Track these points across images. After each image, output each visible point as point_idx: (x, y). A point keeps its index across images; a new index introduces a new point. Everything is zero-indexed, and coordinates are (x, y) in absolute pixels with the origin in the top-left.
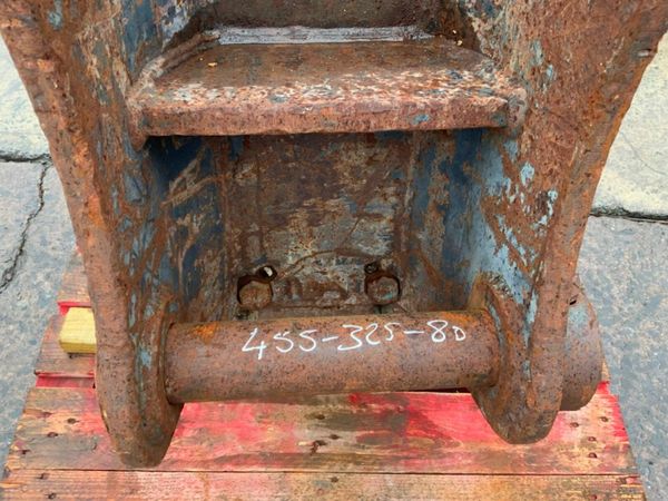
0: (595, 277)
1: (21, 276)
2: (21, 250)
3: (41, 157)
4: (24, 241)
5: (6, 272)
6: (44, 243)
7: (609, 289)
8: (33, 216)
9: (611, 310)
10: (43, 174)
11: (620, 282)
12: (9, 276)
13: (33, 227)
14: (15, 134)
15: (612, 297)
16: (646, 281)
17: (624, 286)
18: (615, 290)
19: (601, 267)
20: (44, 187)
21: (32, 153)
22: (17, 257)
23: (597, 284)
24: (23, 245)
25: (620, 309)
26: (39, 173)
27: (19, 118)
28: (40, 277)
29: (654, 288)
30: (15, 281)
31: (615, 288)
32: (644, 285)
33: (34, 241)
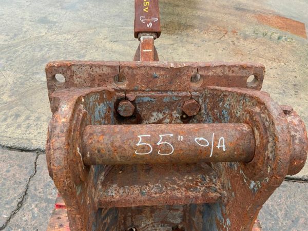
0: (271, 208)
1: (25, 205)
2: (26, 193)
3: (36, 150)
4: (27, 188)
5: (19, 203)
6: (36, 190)
7: (277, 213)
8: (32, 177)
9: (278, 224)
10: (37, 158)
11: (281, 211)
12: (20, 205)
13: (31, 182)
14: (26, 139)
15: (278, 218)
16: (293, 210)
17: (283, 212)
18: (279, 214)
19: (273, 203)
20: (37, 164)
21: (32, 148)
22: (24, 196)
23: (271, 211)
24: (26, 191)
25: (282, 223)
26: (35, 157)
27: (28, 132)
28: (33, 206)
29: (296, 213)
30: (23, 207)
31: (279, 213)
32: (292, 212)
33: (31, 188)
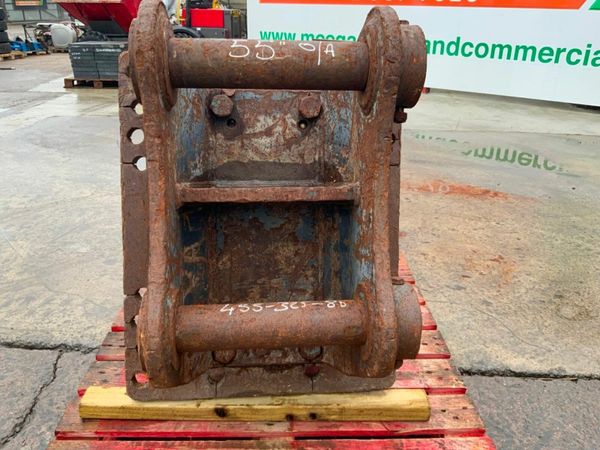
0: (496, 418)
1: (28, 428)
2: (31, 411)
3: (59, 346)
4: (35, 403)
5: (16, 426)
6: (51, 403)
7: (509, 426)
8: (46, 385)
9: (514, 442)
10: (59, 357)
11: (516, 422)
12: (18, 429)
13: (44, 393)
14: (42, 331)
15: (513, 432)
16: (539, 420)
17: (521, 424)
18: (514, 427)
19: (500, 411)
20: (58, 365)
21: (52, 343)
22: (27, 415)
23: (498, 423)
25: (521, 441)
26: (56, 356)
27: (47, 321)
28: (44, 429)
29: (546, 425)
30: (22, 432)
31: (514, 425)
32: (537, 423)
33: (43, 402)
